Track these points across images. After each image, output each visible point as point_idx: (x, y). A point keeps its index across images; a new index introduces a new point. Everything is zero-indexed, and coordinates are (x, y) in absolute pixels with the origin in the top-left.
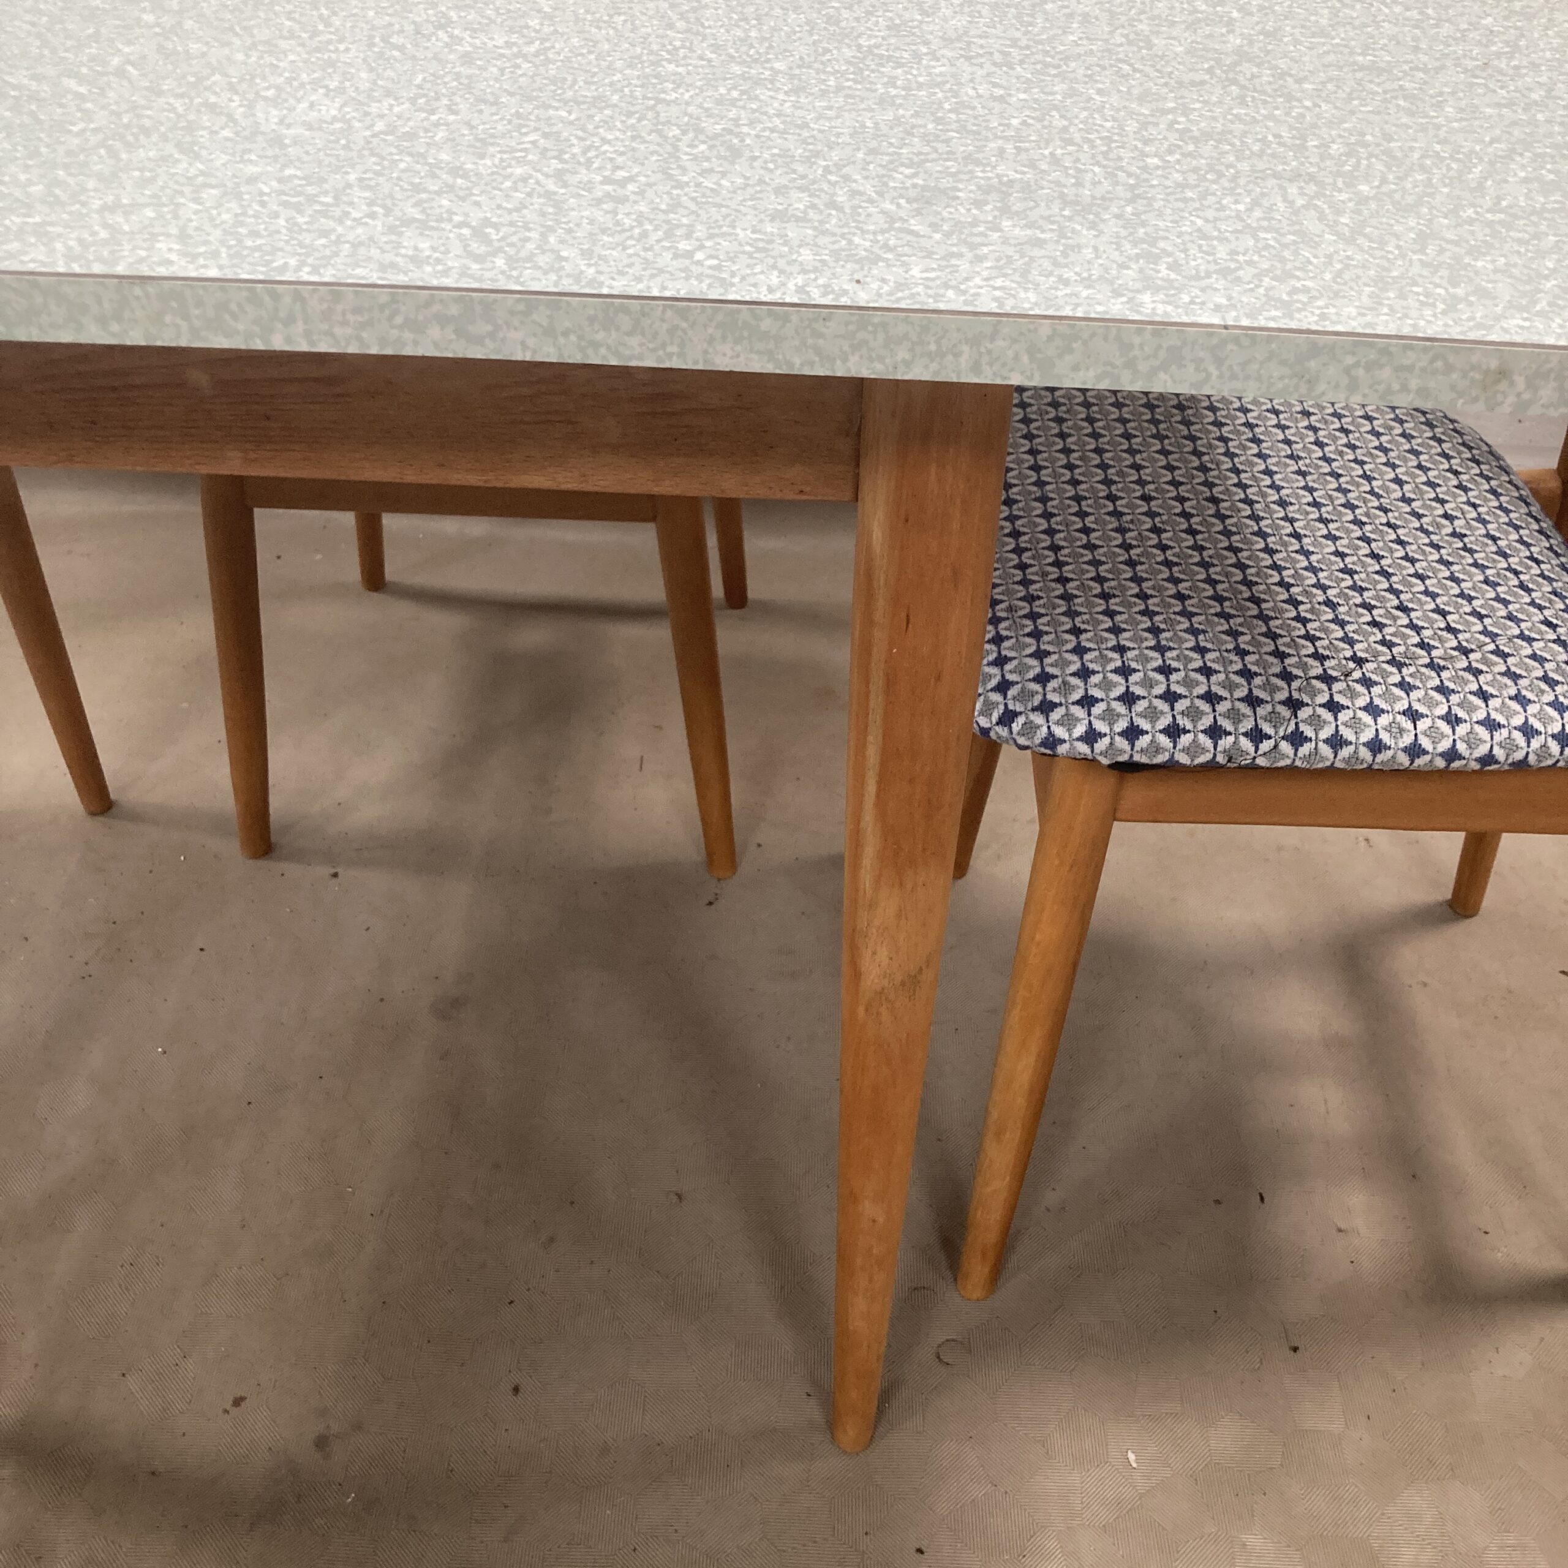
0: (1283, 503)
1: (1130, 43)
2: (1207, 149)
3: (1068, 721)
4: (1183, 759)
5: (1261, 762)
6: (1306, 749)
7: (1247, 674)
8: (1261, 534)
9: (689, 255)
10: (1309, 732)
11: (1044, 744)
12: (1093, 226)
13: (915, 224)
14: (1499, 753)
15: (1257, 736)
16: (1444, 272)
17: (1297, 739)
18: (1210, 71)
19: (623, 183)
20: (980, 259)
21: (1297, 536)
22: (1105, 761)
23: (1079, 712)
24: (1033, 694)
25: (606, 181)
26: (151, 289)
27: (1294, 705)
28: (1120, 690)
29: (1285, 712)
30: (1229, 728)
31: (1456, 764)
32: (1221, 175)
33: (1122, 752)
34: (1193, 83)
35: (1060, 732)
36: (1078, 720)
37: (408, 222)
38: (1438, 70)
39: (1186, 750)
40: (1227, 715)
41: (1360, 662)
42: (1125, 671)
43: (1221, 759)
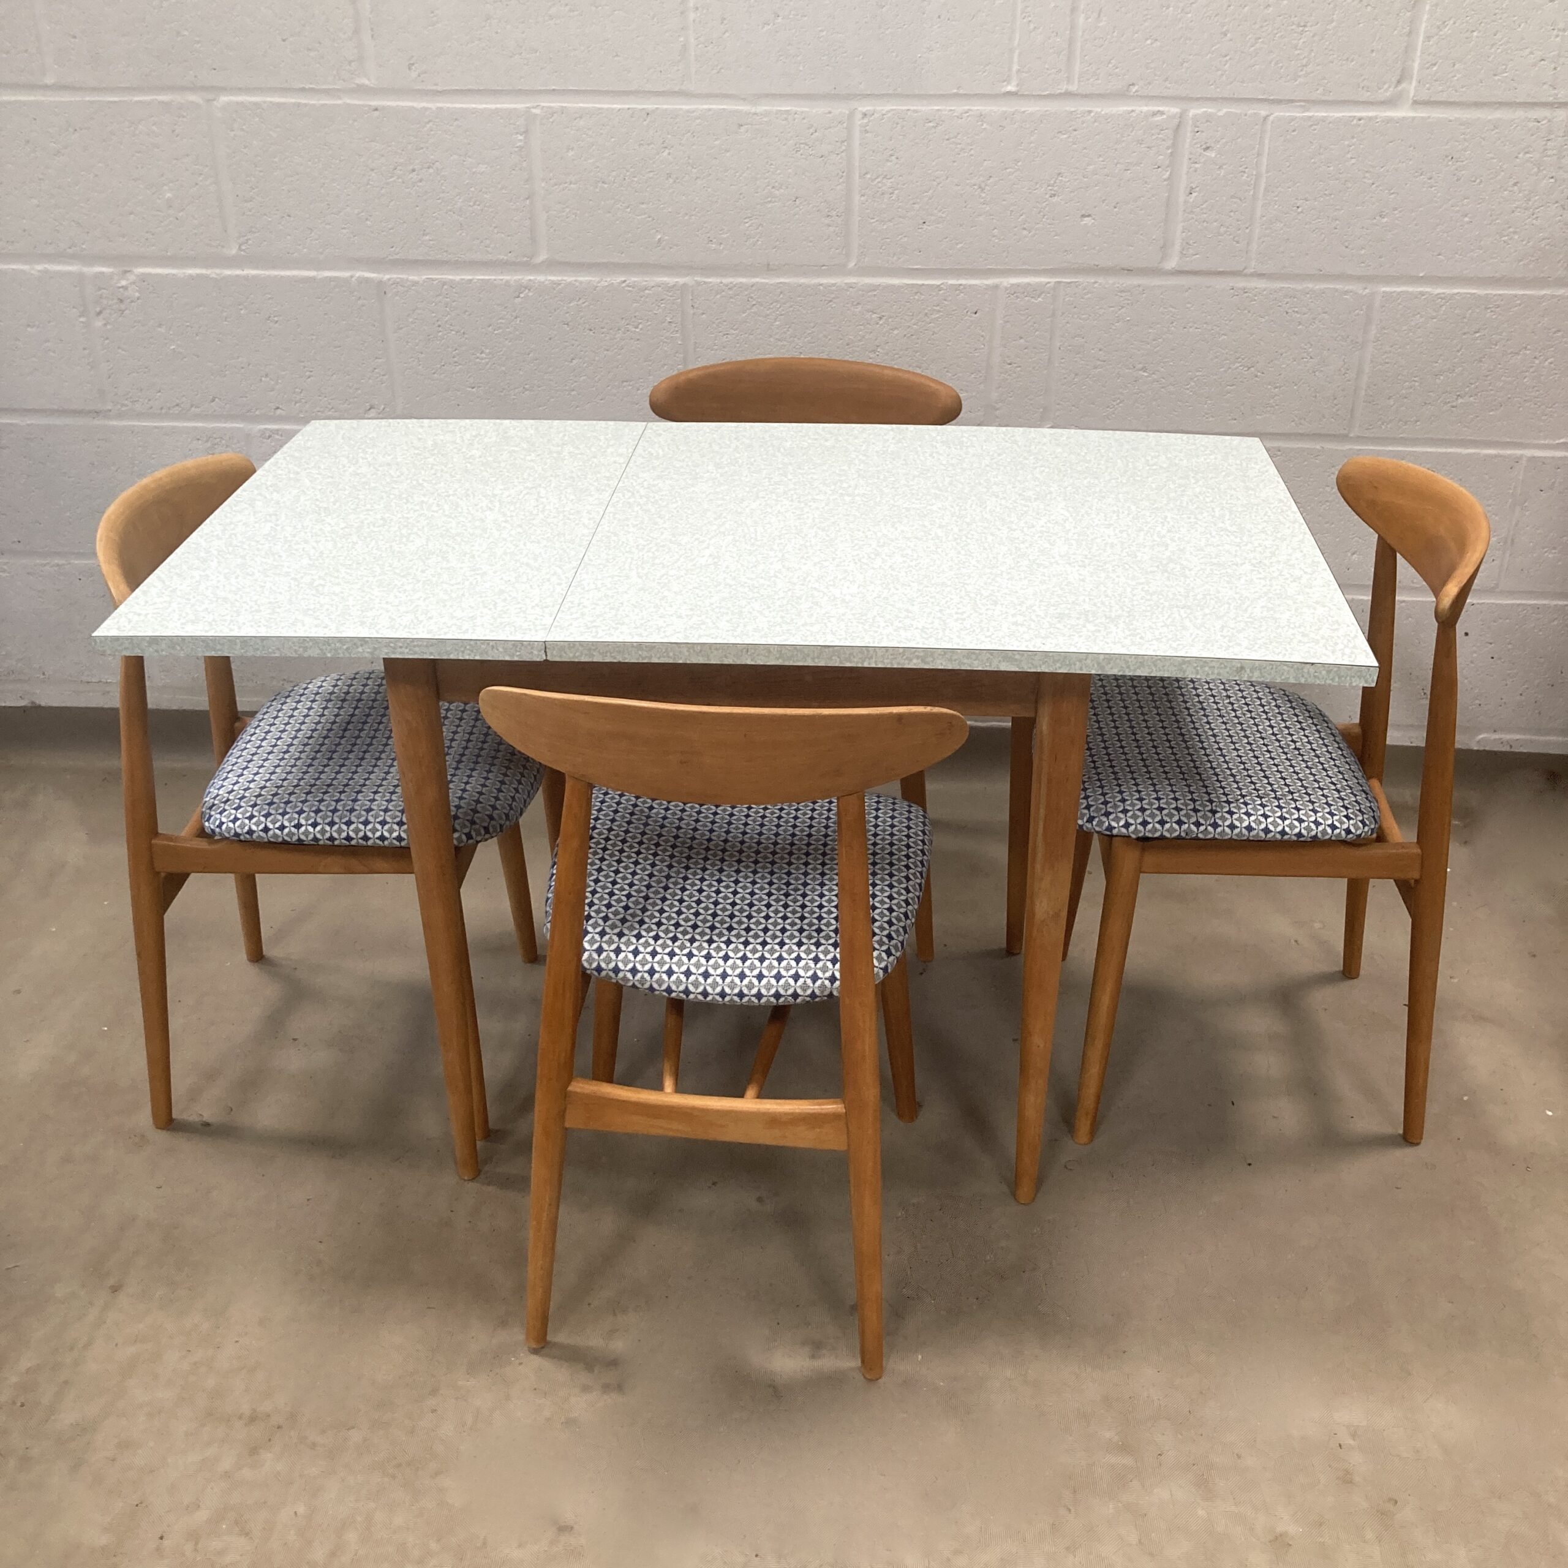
0: (1214, 736)
1: (1129, 555)
2: (1155, 597)
3: (1117, 820)
4: (1167, 835)
5: (1201, 836)
6: (1219, 830)
7: (1193, 800)
8: (1203, 748)
9: (990, 636)
10: (1220, 823)
11: (1107, 829)
12: (1116, 625)
13: (1058, 625)
14: (1304, 832)
15: (1198, 824)
16: (1227, 638)
17: (1215, 825)
18: (1158, 567)
19: (962, 613)
20: (1080, 636)
21: (1220, 749)
22: (1134, 836)
23: (1121, 815)
24: (1101, 809)
25: (957, 613)
26: (831, 649)
27: (1214, 812)
28: (1138, 807)
29: (1210, 815)
30: (1186, 821)
31: (1286, 837)
32: (1158, 607)
33: (1141, 832)
34: (1151, 572)
35: (1114, 824)
36: (1121, 819)
37: (900, 628)
38: (1242, 565)
39: (1168, 830)
40: (1185, 816)
41: (1243, 796)
42: (1141, 800)
43: (1183, 834)
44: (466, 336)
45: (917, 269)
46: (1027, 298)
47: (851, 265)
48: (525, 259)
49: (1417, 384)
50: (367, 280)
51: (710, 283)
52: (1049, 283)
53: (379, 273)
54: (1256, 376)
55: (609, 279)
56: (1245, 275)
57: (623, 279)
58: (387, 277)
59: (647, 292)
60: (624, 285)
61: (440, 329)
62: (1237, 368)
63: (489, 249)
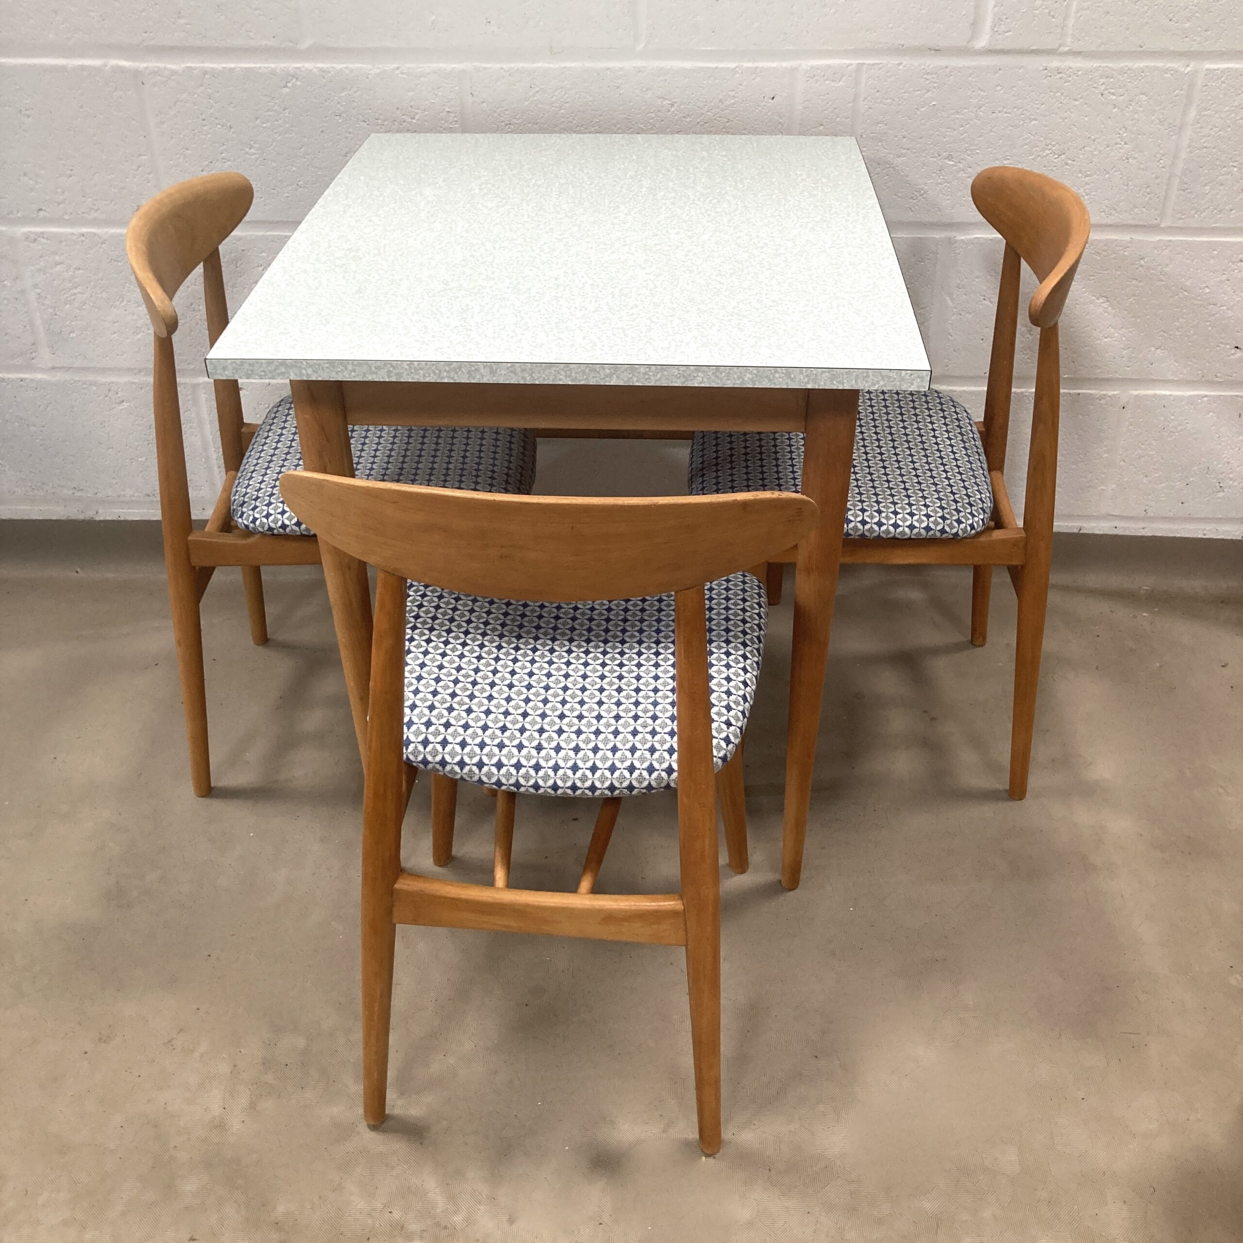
44: (233, 130)
45: (711, 51)
46: (827, 82)
47: (640, 47)
48: (290, 44)
49: (1235, 169)
50: (122, 70)
51: (490, 68)
52: (851, 65)
53: (134, 61)
54: (1067, 164)
55: (380, 66)
56: (1061, 54)
57: (395, 66)
58: (145, 65)
59: (422, 79)
60: (397, 72)
61: (205, 123)
62: (1048, 155)
63: (250, 34)
